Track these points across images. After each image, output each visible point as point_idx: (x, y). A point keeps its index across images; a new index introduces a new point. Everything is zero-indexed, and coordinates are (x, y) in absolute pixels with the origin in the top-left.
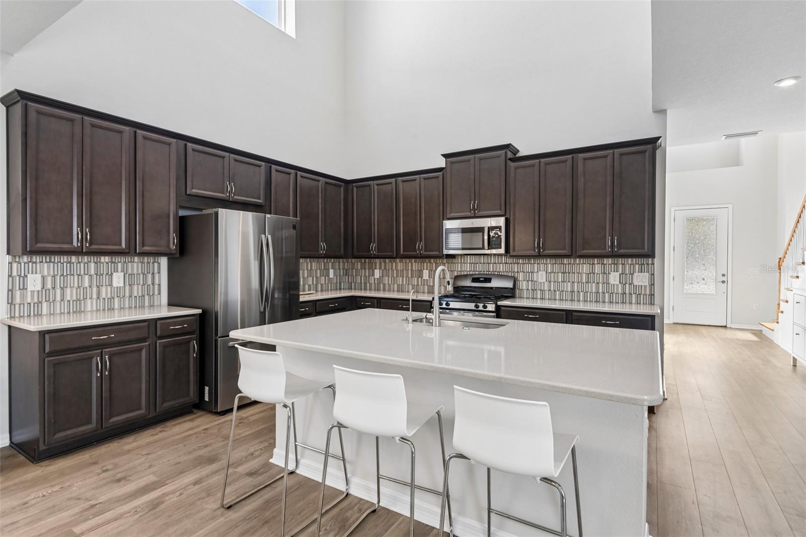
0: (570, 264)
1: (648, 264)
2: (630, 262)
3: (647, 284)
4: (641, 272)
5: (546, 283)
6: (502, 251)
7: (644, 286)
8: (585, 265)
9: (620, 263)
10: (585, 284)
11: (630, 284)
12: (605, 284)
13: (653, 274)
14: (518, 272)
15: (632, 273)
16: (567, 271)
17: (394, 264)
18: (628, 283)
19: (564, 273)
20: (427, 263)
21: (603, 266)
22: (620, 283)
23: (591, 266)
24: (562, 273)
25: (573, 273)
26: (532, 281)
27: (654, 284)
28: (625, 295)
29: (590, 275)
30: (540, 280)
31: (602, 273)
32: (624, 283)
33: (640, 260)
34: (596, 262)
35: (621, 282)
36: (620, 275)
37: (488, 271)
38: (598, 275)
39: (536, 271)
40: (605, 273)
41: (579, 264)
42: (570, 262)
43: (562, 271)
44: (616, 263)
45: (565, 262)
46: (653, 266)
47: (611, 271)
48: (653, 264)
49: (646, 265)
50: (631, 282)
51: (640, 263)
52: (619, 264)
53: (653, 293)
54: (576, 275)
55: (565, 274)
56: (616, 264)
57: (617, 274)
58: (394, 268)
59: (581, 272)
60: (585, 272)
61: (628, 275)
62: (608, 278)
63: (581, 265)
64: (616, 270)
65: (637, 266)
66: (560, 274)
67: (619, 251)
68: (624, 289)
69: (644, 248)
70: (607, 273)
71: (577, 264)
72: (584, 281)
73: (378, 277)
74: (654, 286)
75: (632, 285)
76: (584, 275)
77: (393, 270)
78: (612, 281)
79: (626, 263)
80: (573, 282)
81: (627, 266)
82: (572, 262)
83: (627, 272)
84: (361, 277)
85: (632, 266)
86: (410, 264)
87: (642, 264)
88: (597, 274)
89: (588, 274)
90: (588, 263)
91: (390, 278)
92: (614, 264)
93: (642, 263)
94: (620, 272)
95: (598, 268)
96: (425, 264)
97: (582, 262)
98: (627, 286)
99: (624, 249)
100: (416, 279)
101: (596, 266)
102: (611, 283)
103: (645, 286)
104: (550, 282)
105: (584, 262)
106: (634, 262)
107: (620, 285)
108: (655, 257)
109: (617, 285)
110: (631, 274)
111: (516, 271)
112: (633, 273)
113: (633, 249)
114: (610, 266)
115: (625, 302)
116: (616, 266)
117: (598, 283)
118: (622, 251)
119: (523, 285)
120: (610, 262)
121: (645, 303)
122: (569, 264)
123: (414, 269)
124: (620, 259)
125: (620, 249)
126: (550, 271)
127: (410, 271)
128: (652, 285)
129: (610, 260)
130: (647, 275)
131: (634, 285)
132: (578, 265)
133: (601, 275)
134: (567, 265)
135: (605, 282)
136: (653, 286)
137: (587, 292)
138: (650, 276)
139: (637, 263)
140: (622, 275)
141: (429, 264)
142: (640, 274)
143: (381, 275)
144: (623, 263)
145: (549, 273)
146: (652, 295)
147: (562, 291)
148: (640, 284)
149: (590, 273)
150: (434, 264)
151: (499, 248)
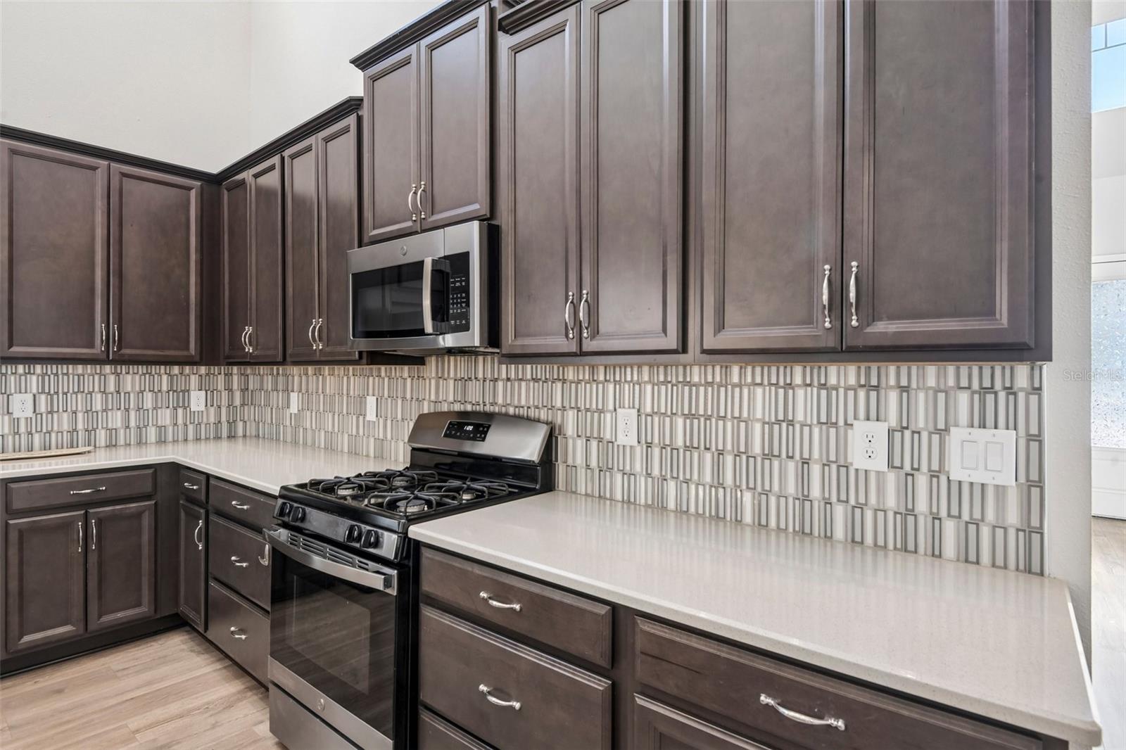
0: (711, 384)
1: (1010, 391)
2: (931, 382)
3: (1007, 479)
4: (983, 425)
5: (638, 450)
7: (997, 487)
8: (759, 390)
9: (892, 382)
10: (759, 459)
11: (934, 475)
12: (834, 467)
13: (1038, 438)
14: (564, 408)
15: (941, 425)
16: (701, 412)
17: (321, 377)
18: (924, 468)
19: (690, 416)
20: (374, 378)
21: (824, 393)
22: (891, 465)
23: (781, 391)
24: (686, 416)
25: (719, 418)
26: (600, 440)
27: (1040, 484)
28: (911, 519)
29: (776, 427)
30: (622, 440)
31: (819, 423)
32: (907, 468)
33: (972, 373)
34: (798, 380)
35: (897, 463)
36: (891, 432)
37: (492, 404)
38: (806, 429)
39: (611, 407)
40: (830, 424)
41: (740, 386)
42: (710, 379)
43: (686, 412)
44: (874, 382)
45: (696, 379)
46: (1033, 399)
47: (855, 418)
48: (1038, 390)
49: (1002, 395)
50: (935, 467)
51: (976, 386)
52: (888, 387)
53: (1035, 522)
54: (729, 424)
55: (696, 421)
56: (877, 388)
57: (881, 430)
58: (320, 391)
59: (745, 415)
60: (759, 415)
61: (925, 435)
62: (842, 445)
63: (745, 391)
64: (873, 414)
65: (963, 398)
66: (680, 421)
67: (869, 330)
68: (907, 491)
69: (990, 312)
70: (841, 423)
71: (734, 386)
72: (757, 449)
73: (296, 412)
74: (1042, 489)
75: (943, 479)
76: (758, 426)
77: (319, 395)
78: (858, 461)
79: (914, 385)
80: (721, 453)
81: (921, 395)
82: (718, 379)
83: (921, 424)
84: (272, 409)
85: (941, 396)
86: (345, 378)
87: (984, 391)
88: (802, 425)
89: (771, 424)
90: (770, 384)
91: (314, 414)
92: (869, 387)
93: (987, 384)
94: (893, 421)
95: (804, 403)
96: (371, 379)
97: (749, 380)
98: (922, 481)
99: (892, 317)
100: (354, 417)
101: (800, 393)
102: (856, 466)
103: (1001, 490)
104: (649, 445)
105: (758, 380)
106: (951, 382)
107: (891, 477)
108: (1049, 358)
109: (878, 473)
110: (938, 431)
111: (559, 405)
112: (947, 430)
113: (939, 315)
114: (851, 393)
115: (911, 547)
116: (873, 394)
117: (805, 462)
118: (884, 328)
119: (574, 452)
120: (852, 381)
121: (1000, 562)
122: (708, 384)
123: (352, 393)
124: (892, 369)
125: (874, 318)
126: (649, 410)
127: (345, 398)
128: (1034, 484)
129: (852, 369)
130: (1007, 437)
131: (949, 481)
132: (737, 390)
133: (816, 431)
134: (702, 389)
135: (833, 458)
136: (1035, 492)
137: (766, 493)
138: (1022, 442)
139: (964, 383)
140: (898, 435)
141: (377, 379)
142: (977, 433)
143: (300, 408)
144: (904, 383)
145: (647, 415)
146: (1032, 531)
147: (687, 482)
148: (978, 477)
149: (779, 422)
150: (386, 379)
151: (466, 328)
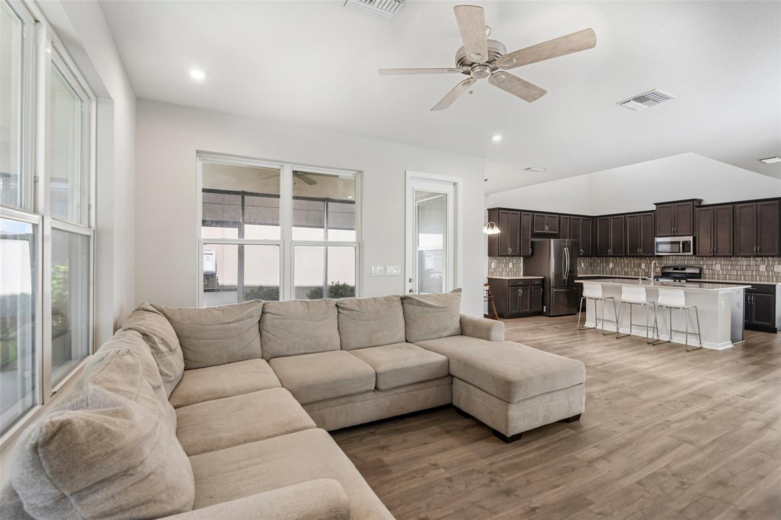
6: (691, 253)
15: (773, 265)
17: (622, 260)
18: (771, 270)
21: (756, 261)
25: (737, 265)
26: (712, 269)
30: (717, 269)
31: (755, 265)
32: (768, 270)
37: (684, 264)
39: (715, 264)
43: (730, 264)
44: (763, 260)
47: (761, 264)
55: (732, 266)
58: (622, 263)
59: (742, 264)
62: (759, 268)
68: (768, 274)
70: (758, 265)
72: (744, 269)
75: (774, 272)
76: (744, 266)
80: (737, 270)
83: (770, 265)
85: (772, 261)
86: (633, 260)
88: (752, 266)
91: (619, 268)
100: (637, 268)
102: (761, 270)
104: (723, 270)
109: (764, 271)
111: (702, 264)
117: (753, 271)
119: (706, 272)
127: (633, 264)
129: (759, 258)
135: (757, 270)
140: (767, 266)
141: (645, 260)
143: (613, 266)
145: (722, 265)
149: (748, 265)
150: (649, 260)
151: (690, 252)
